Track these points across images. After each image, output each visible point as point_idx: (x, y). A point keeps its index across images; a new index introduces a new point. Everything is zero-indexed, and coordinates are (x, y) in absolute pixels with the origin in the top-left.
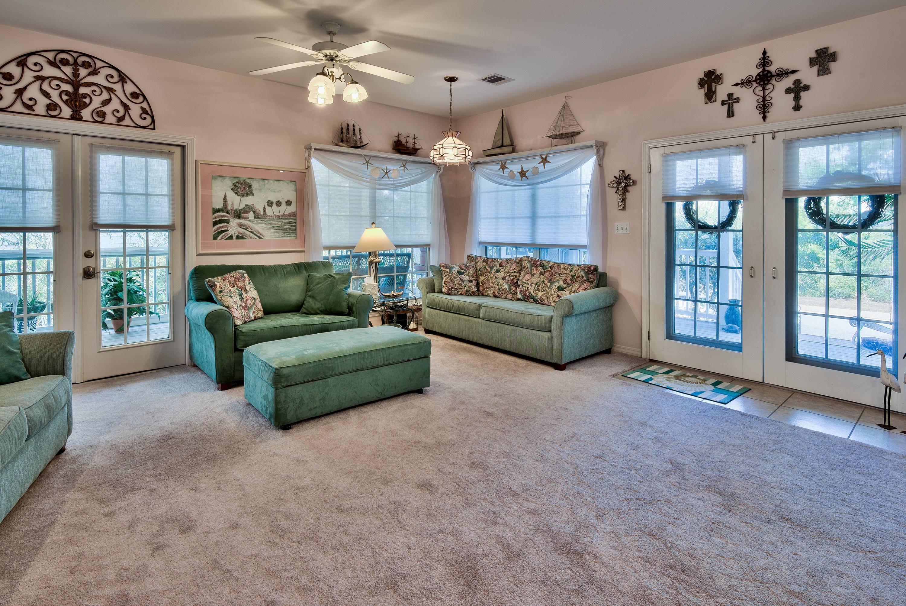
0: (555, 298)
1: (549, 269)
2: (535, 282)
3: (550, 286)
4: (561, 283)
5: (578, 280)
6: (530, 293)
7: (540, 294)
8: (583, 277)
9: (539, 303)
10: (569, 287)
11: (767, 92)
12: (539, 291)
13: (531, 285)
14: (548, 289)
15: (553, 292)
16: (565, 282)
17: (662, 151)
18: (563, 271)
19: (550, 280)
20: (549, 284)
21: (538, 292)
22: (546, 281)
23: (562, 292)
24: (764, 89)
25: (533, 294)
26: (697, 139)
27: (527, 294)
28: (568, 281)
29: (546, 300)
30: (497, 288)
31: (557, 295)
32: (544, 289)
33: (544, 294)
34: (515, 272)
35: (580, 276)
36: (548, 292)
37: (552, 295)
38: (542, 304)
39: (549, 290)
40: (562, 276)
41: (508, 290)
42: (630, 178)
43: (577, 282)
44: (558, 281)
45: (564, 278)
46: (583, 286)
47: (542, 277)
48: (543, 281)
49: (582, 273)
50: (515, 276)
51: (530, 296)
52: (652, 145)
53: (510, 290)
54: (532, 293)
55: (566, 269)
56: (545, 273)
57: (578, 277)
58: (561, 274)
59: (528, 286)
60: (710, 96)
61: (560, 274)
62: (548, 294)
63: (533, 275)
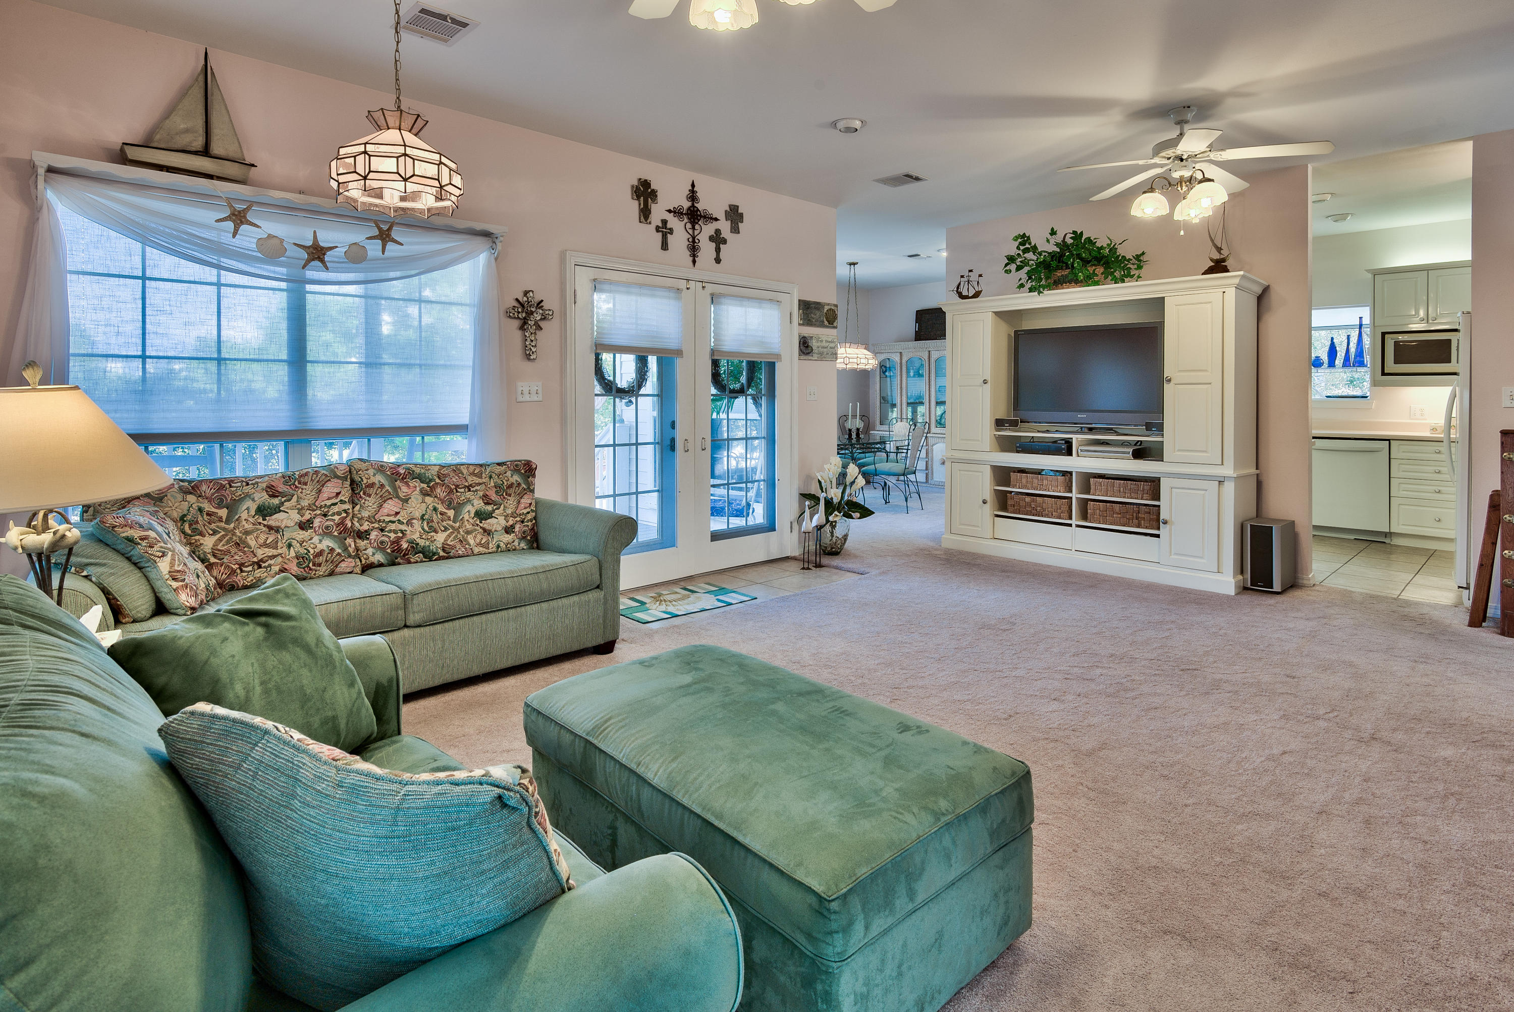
0: (479, 537)
1: (438, 481)
2: (418, 515)
3: (455, 516)
4: (478, 504)
5: (511, 491)
6: (411, 542)
7: (440, 537)
8: (519, 484)
9: (440, 558)
10: (498, 509)
11: (696, 232)
12: (436, 531)
13: (409, 523)
14: (454, 522)
15: (469, 527)
16: (487, 501)
17: (591, 273)
18: (471, 480)
19: (450, 503)
20: (451, 513)
21: (432, 534)
22: (441, 508)
23: (489, 521)
24: (693, 228)
25: (422, 543)
26: (650, 271)
27: (405, 545)
28: (494, 497)
29: (458, 546)
30: (293, 554)
31: (481, 530)
32: (444, 523)
33: (449, 536)
34: (342, 502)
35: (512, 484)
36: (457, 530)
37: (468, 532)
38: (447, 558)
39: (457, 524)
40: (476, 491)
41: (338, 550)
42: (542, 306)
43: (510, 495)
44: (469, 501)
45: (481, 494)
46: (522, 501)
47: (428, 499)
48: (435, 509)
49: (516, 478)
50: (345, 511)
51: (415, 548)
52: (580, 261)
53: (346, 549)
54: (419, 541)
55: (479, 475)
56: (432, 491)
57: (511, 486)
58: (471, 485)
59: (403, 527)
60: (645, 214)
61: (469, 488)
62: (459, 533)
63: (406, 501)
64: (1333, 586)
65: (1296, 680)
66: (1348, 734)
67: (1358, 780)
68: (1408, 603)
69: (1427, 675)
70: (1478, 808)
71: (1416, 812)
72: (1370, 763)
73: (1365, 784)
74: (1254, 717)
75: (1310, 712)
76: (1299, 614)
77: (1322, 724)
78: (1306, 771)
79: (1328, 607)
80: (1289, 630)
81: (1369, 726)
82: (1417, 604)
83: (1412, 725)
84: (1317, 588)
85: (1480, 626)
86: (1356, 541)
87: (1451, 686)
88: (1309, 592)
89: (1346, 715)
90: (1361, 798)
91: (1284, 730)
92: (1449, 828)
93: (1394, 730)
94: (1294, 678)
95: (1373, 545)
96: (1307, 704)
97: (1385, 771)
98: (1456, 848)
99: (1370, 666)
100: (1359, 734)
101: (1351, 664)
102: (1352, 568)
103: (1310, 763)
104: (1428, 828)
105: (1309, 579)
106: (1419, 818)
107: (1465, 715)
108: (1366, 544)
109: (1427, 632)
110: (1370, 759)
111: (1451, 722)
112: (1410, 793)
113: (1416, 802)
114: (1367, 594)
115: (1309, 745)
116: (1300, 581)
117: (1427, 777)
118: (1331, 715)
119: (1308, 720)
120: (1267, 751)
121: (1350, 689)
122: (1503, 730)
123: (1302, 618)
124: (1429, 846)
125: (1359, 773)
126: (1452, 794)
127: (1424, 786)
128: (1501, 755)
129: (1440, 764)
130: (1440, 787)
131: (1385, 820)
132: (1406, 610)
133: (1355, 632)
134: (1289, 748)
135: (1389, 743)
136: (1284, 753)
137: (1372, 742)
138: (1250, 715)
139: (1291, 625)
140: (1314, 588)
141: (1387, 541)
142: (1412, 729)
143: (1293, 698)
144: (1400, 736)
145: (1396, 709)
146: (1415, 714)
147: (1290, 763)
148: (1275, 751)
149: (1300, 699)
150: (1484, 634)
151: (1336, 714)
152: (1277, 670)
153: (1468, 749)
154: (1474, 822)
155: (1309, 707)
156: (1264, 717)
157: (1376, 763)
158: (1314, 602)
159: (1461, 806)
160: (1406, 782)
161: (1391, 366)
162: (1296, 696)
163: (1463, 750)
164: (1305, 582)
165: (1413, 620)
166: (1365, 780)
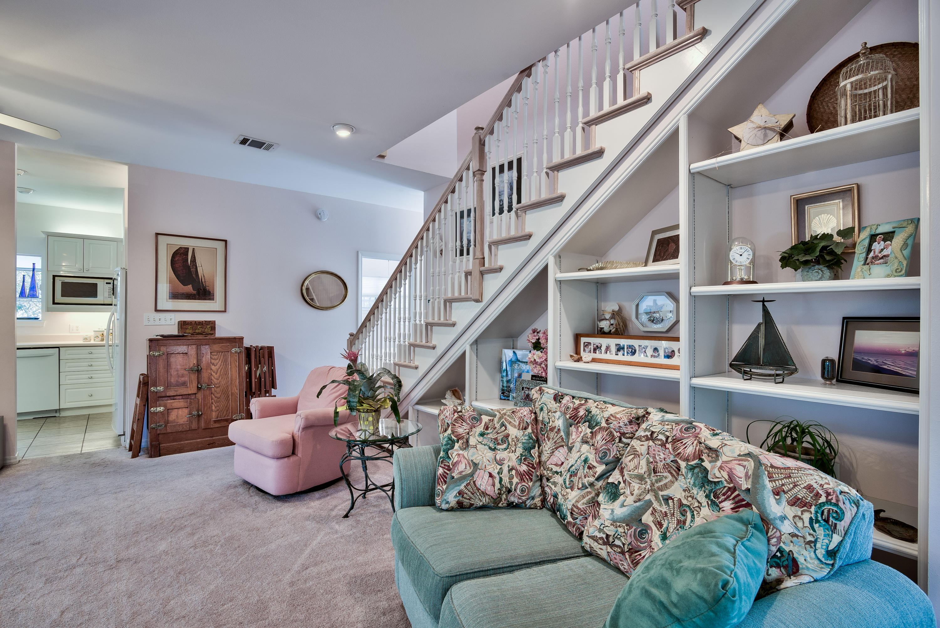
64: (34, 457)
65: (42, 544)
66: (101, 568)
67: (125, 599)
68: (90, 455)
69: (126, 499)
70: (196, 573)
71: (168, 600)
72: (125, 581)
73: (130, 600)
74: (21, 596)
75: (65, 566)
76: (19, 489)
77: (78, 570)
78: (87, 617)
79: (39, 475)
80: (16, 504)
81: (111, 554)
82: (96, 453)
83: (136, 539)
84: (23, 463)
85: (138, 456)
86: (35, 420)
87: (143, 500)
88: (18, 468)
89: (92, 554)
90: (133, 613)
91: (53, 593)
92: (190, 598)
93: (128, 548)
94: (39, 543)
95: (48, 420)
96: (60, 560)
97: (137, 582)
98: (200, 608)
99: (90, 509)
100: (108, 563)
101: (76, 513)
102: (40, 440)
103: (86, 608)
104: (181, 606)
105: (16, 458)
106: (172, 602)
107: (158, 516)
108: (43, 421)
109: (112, 470)
110: (124, 578)
111: (154, 524)
112: (159, 587)
113: (165, 592)
114: (61, 456)
115: (78, 594)
116: (8, 462)
117: (161, 570)
118: (82, 559)
119: (67, 573)
120: (47, 621)
121: (85, 532)
122: (181, 516)
123: (22, 491)
124: (187, 618)
125: (122, 594)
126: (180, 573)
127: (163, 577)
128: (187, 532)
129: (163, 557)
130: (172, 573)
131: (155, 619)
132: (92, 459)
133: (67, 487)
134: (64, 606)
135: (129, 559)
136: (63, 612)
137: (119, 564)
138: (17, 597)
139: (17, 500)
140: (20, 464)
141: (57, 415)
142: (136, 541)
143: (47, 561)
144: (133, 551)
145: (120, 532)
146: (133, 530)
147: (72, 619)
148: (55, 616)
149: (53, 559)
150: (142, 461)
151: (85, 557)
152: (22, 543)
153: (172, 537)
154: (199, 584)
155: (63, 561)
156: (30, 591)
157: (129, 579)
158: (26, 475)
159: (188, 578)
160: (153, 582)
161: (59, 298)
162: (48, 558)
163: (170, 540)
164: (12, 461)
165: (99, 465)
166: (129, 597)
